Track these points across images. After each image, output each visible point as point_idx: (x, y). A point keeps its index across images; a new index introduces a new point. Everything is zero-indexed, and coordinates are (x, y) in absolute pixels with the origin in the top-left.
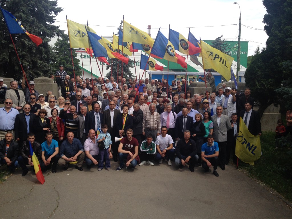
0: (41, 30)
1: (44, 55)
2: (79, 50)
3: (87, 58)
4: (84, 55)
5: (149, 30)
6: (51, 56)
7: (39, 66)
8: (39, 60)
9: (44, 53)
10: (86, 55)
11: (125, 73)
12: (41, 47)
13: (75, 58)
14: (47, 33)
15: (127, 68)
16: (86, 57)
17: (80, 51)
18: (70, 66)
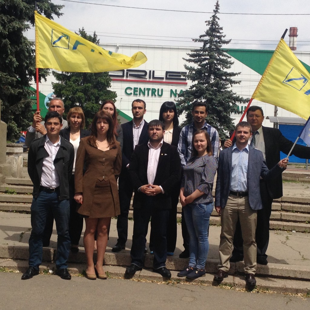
1: (11, 60)
2: (123, 76)
3: (140, 95)
4: (133, 88)
5: (292, 38)
6: (27, 63)
9: (12, 55)
10: (137, 88)
11: (220, 126)
12: (5, 39)
13: (106, 89)
14: (22, 10)
15: (225, 114)
16: (138, 93)
17: (125, 78)
18: (95, 105)
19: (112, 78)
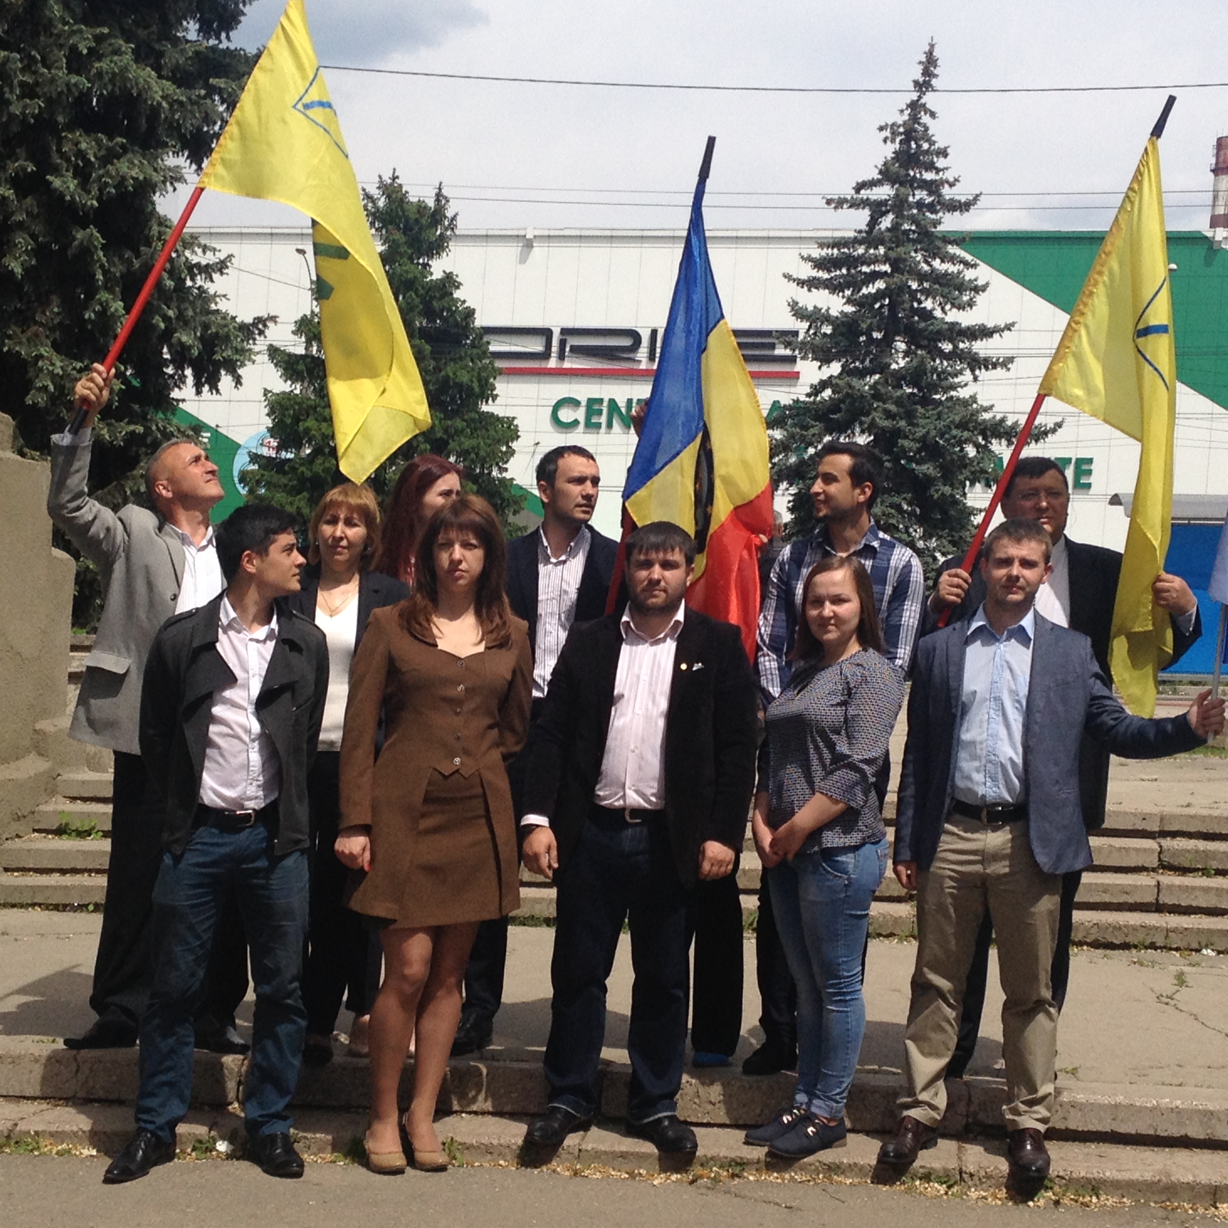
0: (100, 74)
1: (105, 308)
2: (546, 355)
4: (583, 400)
5: (1224, 179)
6: (166, 319)
7: (41, 400)
8: (56, 347)
9: (110, 290)
10: (601, 401)
11: (925, 537)
12: (84, 228)
14: (156, 110)
19: (499, 364)
